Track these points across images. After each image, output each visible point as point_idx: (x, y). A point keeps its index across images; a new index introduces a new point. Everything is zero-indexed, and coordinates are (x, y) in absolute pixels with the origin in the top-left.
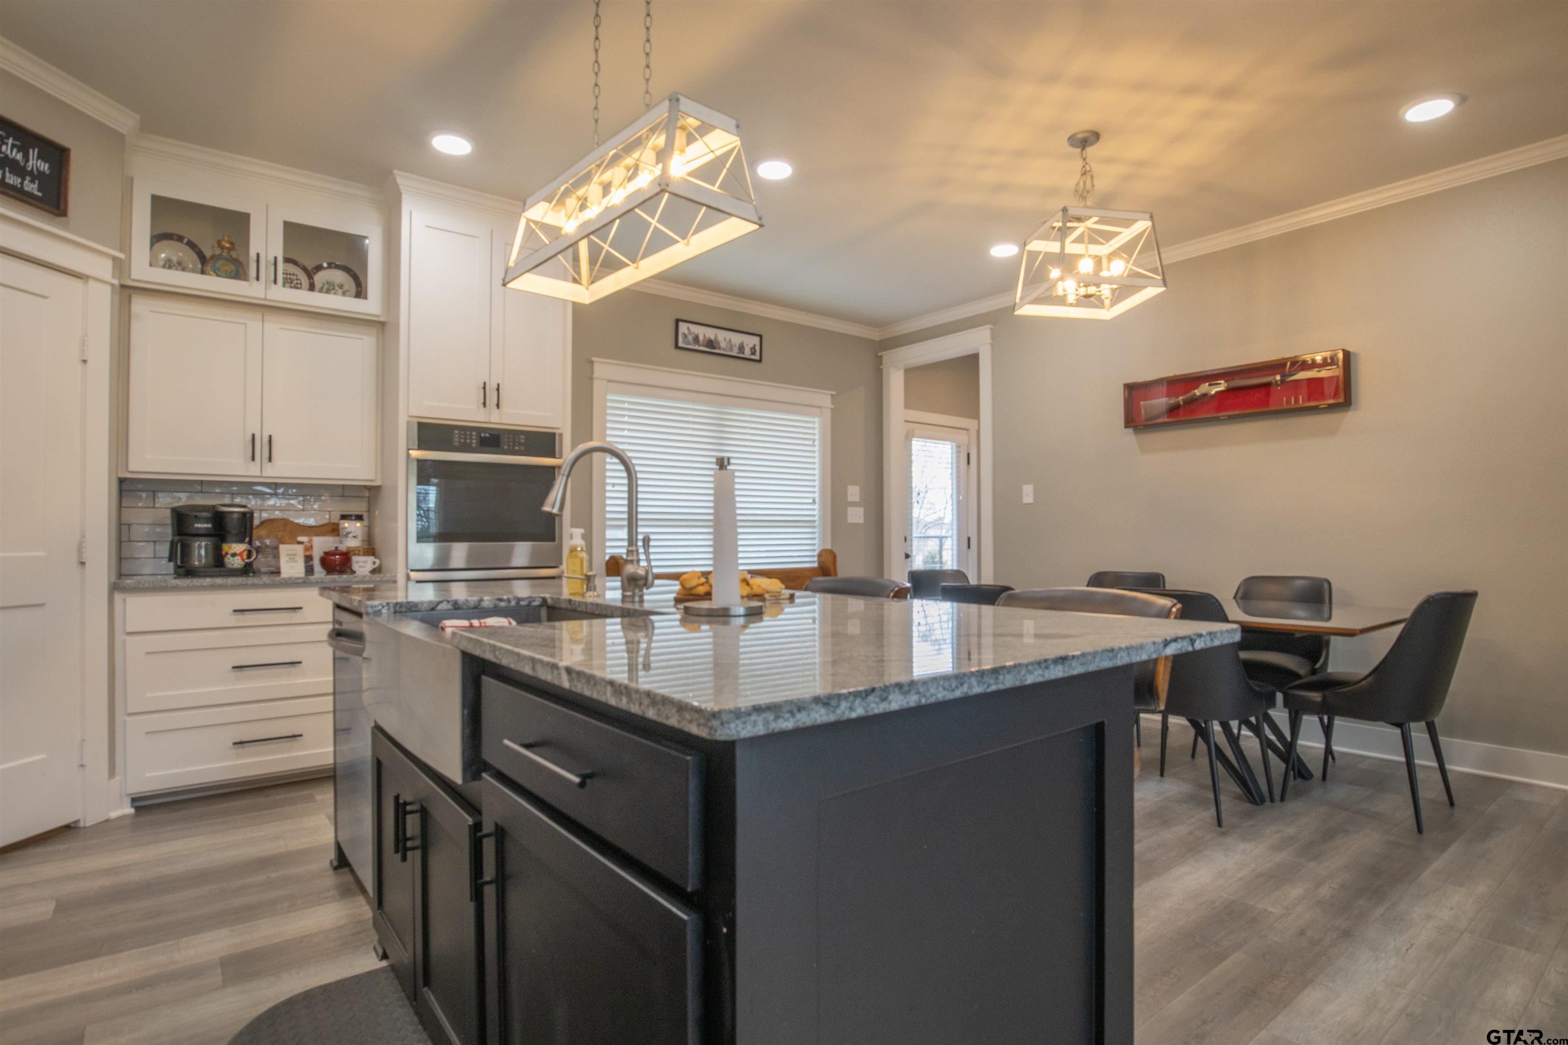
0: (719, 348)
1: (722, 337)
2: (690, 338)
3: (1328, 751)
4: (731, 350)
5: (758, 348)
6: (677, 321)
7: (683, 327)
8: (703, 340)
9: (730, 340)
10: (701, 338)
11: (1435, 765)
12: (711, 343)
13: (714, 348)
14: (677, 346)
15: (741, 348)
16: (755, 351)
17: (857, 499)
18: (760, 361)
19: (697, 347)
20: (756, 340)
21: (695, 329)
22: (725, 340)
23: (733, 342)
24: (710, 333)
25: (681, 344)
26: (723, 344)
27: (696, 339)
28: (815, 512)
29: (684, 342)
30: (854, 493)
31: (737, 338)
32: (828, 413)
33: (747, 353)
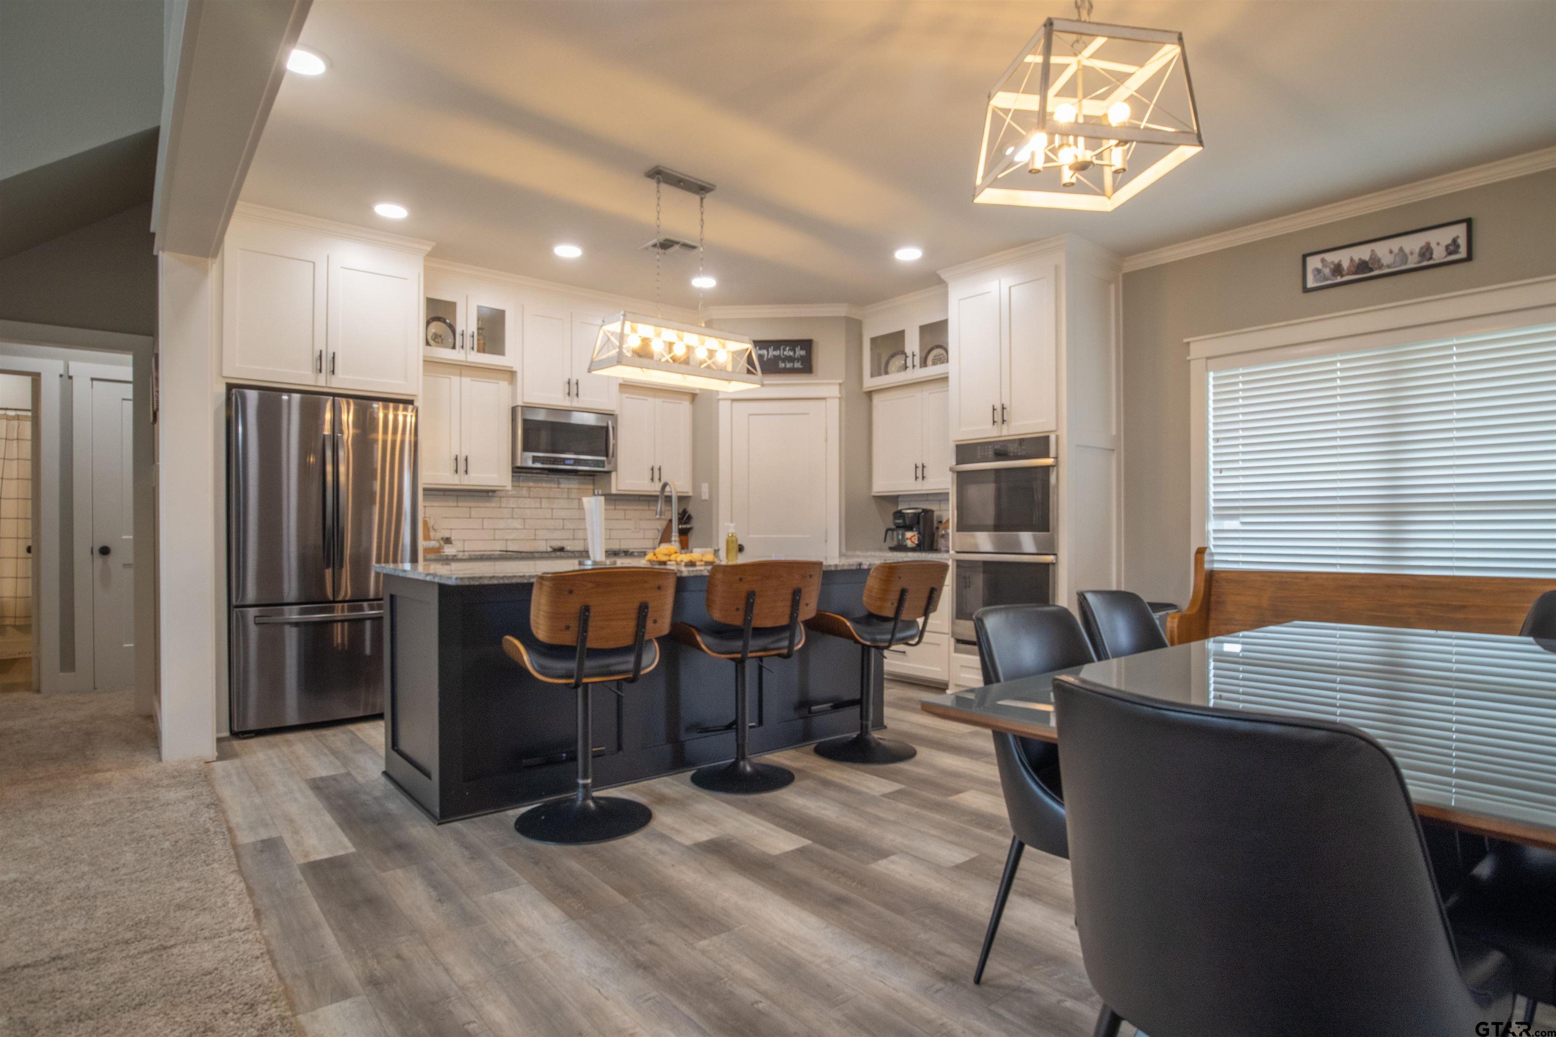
0: (1381, 267)
1: (1384, 251)
4: (1405, 261)
6: (1302, 257)
8: (1350, 266)
9: (1401, 249)
10: (1346, 265)
12: (1363, 266)
13: (1371, 270)
14: (1306, 290)
16: (1458, 246)
18: (1469, 258)
22: (1391, 252)
23: (1407, 250)
24: (1363, 253)
29: (1316, 280)
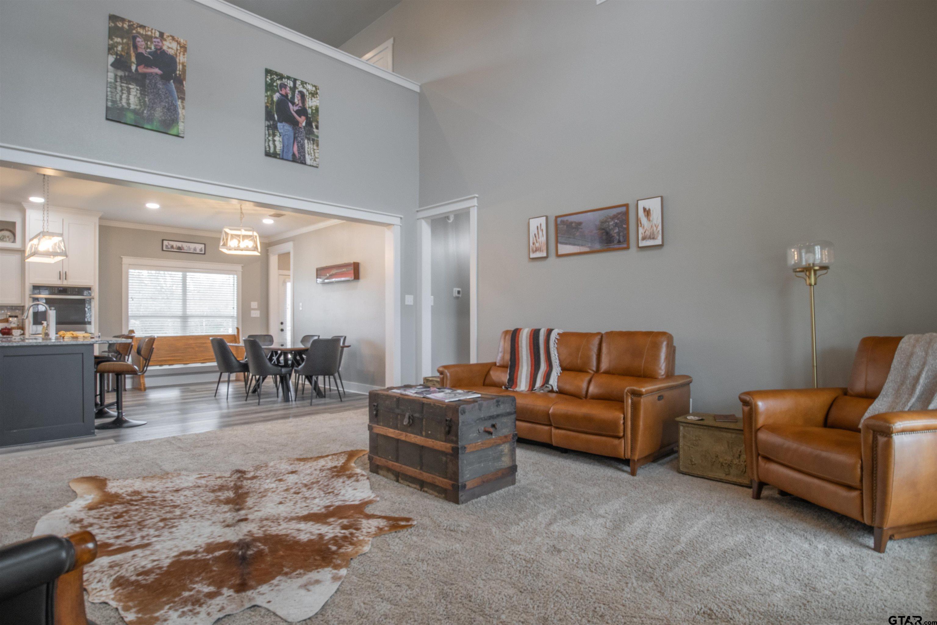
0: (184, 250)
1: (185, 245)
2: (169, 246)
3: (325, 387)
4: (190, 250)
5: (203, 249)
6: (163, 240)
7: (165, 243)
9: (189, 247)
10: (175, 246)
11: (336, 388)
12: (179, 248)
13: (181, 250)
14: (163, 250)
15: (195, 249)
17: (256, 307)
18: (204, 254)
19: (172, 250)
20: (203, 246)
21: (172, 243)
22: (187, 246)
24: (179, 244)
25: (164, 249)
26: (185, 248)
27: (172, 247)
28: (234, 313)
29: (166, 248)
30: (254, 305)
31: (192, 246)
32: (240, 273)
33: (198, 251)
